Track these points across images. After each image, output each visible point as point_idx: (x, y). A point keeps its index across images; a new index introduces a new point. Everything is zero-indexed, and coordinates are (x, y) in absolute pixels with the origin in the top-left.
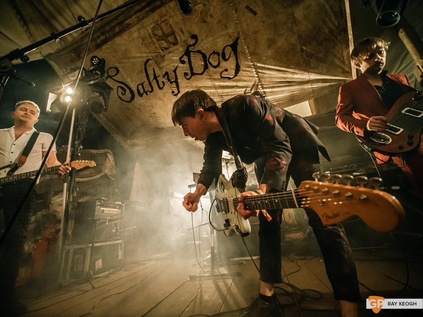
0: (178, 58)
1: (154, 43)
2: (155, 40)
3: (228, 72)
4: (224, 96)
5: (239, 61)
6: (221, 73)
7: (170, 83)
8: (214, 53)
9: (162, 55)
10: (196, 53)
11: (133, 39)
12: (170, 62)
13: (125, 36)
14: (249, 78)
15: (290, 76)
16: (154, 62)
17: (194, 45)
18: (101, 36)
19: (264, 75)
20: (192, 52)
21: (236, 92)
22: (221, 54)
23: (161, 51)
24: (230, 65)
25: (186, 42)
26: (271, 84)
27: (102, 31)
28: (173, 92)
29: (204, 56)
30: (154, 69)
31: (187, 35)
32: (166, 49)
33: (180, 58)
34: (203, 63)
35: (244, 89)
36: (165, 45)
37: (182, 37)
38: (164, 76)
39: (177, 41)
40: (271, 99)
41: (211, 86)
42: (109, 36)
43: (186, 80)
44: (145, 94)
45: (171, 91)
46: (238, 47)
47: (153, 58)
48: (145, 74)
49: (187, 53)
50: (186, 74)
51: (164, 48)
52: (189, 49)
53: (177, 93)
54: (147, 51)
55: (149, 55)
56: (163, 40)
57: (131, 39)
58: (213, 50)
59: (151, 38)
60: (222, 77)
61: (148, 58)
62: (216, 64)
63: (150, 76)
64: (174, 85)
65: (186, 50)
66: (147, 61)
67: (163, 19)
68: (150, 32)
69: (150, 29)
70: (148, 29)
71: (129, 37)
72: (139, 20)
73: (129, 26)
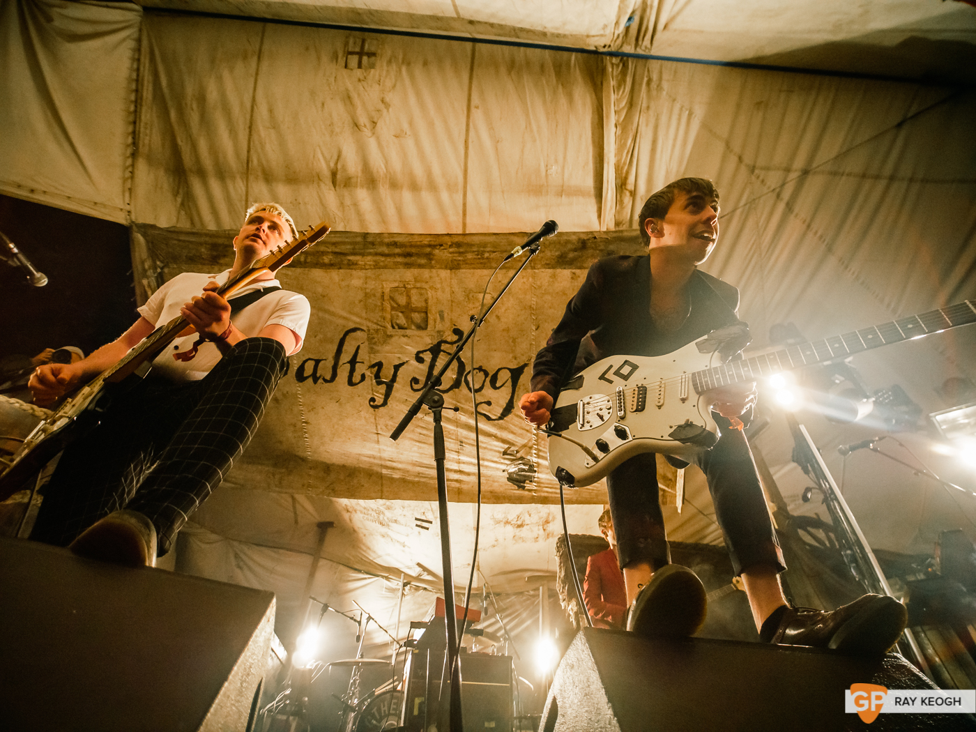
0: (415, 351)
1: (383, 310)
2: (388, 306)
3: (491, 407)
4: (467, 443)
5: (515, 397)
6: (478, 405)
7: (376, 382)
8: (480, 369)
9: (389, 333)
11: (348, 286)
12: (396, 350)
13: (335, 275)
14: (521, 431)
16: (366, 337)
17: (452, 343)
20: (444, 352)
21: (490, 445)
22: (490, 376)
23: (389, 326)
24: (500, 397)
28: (373, 400)
29: (462, 366)
30: (358, 348)
31: (447, 324)
32: (401, 327)
33: (419, 353)
34: (454, 376)
35: (506, 446)
36: (402, 320)
37: (437, 323)
38: (373, 366)
39: (427, 325)
40: (546, 479)
42: (305, 260)
43: (411, 390)
44: (310, 380)
45: (370, 396)
46: (521, 376)
47: (369, 330)
48: (335, 347)
49: (436, 350)
50: (415, 381)
51: (397, 325)
52: (441, 346)
53: (379, 404)
54: (364, 315)
55: (364, 322)
56: (402, 312)
57: (343, 284)
58: (481, 364)
59: (383, 300)
60: (476, 411)
61: (358, 326)
62: (475, 386)
63: (343, 356)
64: (383, 388)
65: (435, 345)
66: (354, 330)
67: (418, 285)
68: (387, 291)
69: (388, 287)
70: (385, 286)
71: (342, 280)
72: (376, 266)
73: (351, 265)
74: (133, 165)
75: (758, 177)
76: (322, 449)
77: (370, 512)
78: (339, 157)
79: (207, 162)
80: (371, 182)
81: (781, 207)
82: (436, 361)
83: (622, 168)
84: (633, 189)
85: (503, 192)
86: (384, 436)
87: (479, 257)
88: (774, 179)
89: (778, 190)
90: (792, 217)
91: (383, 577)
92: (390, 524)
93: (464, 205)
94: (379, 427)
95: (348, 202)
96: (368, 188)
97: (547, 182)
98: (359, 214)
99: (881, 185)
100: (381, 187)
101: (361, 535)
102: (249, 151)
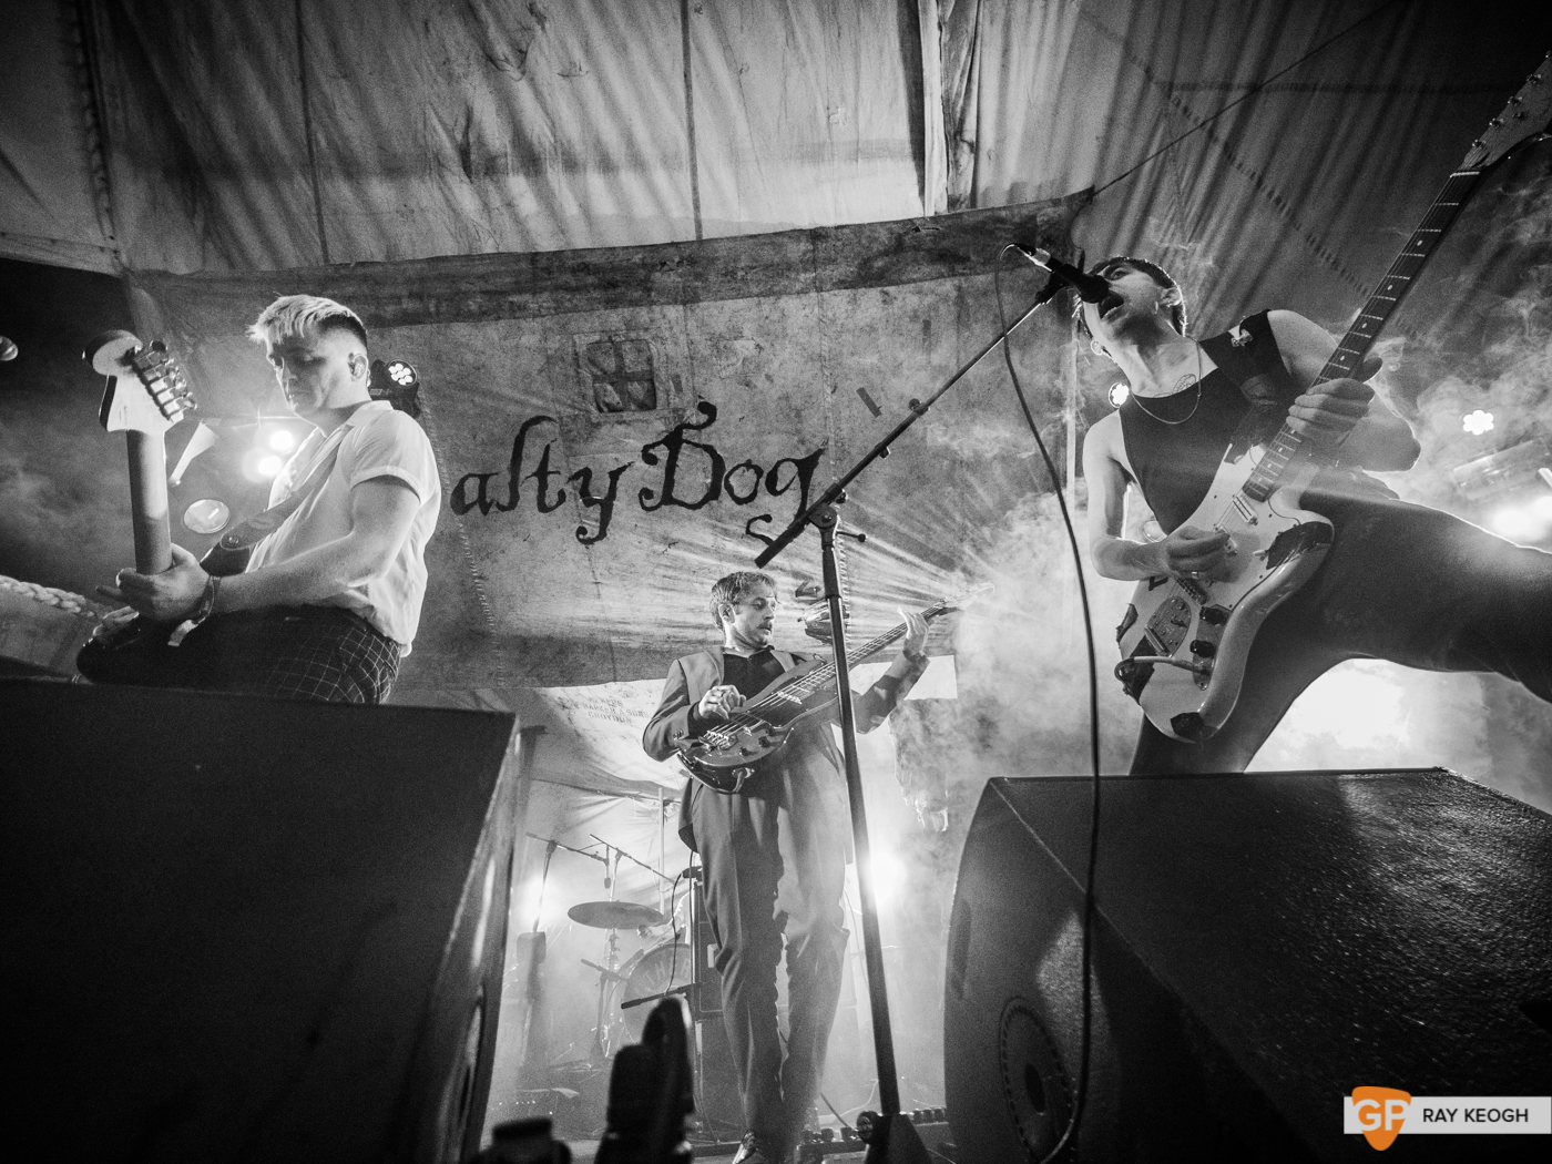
0: (640, 446)
1: (580, 382)
2: (585, 374)
3: (771, 524)
6: (750, 522)
7: (584, 501)
8: (748, 465)
9: (594, 420)
10: (699, 449)
11: (517, 347)
12: (610, 448)
13: (493, 331)
15: (924, 579)
16: (557, 431)
17: (699, 427)
18: (405, 300)
19: (862, 559)
20: (688, 442)
22: (765, 475)
23: (593, 409)
24: (784, 507)
25: (680, 413)
26: (873, 588)
27: (416, 288)
28: (582, 531)
29: (718, 463)
30: (547, 448)
31: (689, 396)
32: (613, 409)
33: (646, 448)
34: (709, 481)
35: (801, 582)
36: (614, 397)
37: (672, 396)
38: (575, 477)
39: (655, 402)
41: (709, 546)
42: (437, 309)
43: (640, 509)
44: (477, 509)
45: (576, 526)
46: (815, 471)
47: (561, 418)
48: (510, 453)
49: (674, 441)
50: (646, 493)
51: (607, 405)
52: (681, 433)
53: (593, 537)
54: (549, 393)
55: (552, 406)
56: (612, 384)
57: (509, 343)
58: (748, 457)
59: (579, 366)
60: (748, 532)
61: (541, 413)
62: (742, 493)
63: (524, 463)
64: (595, 512)
65: (671, 433)
66: (538, 420)
67: (633, 335)
68: (582, 350)
69: (583, 342)
70: (577, 341)
71: (506, 338)
72: (558, 309)
73: (517, 311)
74: (104, 166)
75: (1178, 105)
76: (511, 617)
77: (600, 704)
78: (469, 120)
79: (237, 150)
80: (531, 162)
81: (1216, 152)
82: (676, 459)
83: (955, 103)
84: (974, 140)
85: (757, 161)
86: (607, 585)
87: (729, 278)
88: (1202, 105)
89: (1209, 124)
90: (1233, 169)
91: (630, 796)
92: (632, 718)
93: (695, 189)
94: (597, 573)
95: (495, 200)
96: (527, 175)
97: (830, 138)
98: (518, 220)
99: (1377, 100)
100: (550, 170)
101: (589, 740)
102: (308, 123)
